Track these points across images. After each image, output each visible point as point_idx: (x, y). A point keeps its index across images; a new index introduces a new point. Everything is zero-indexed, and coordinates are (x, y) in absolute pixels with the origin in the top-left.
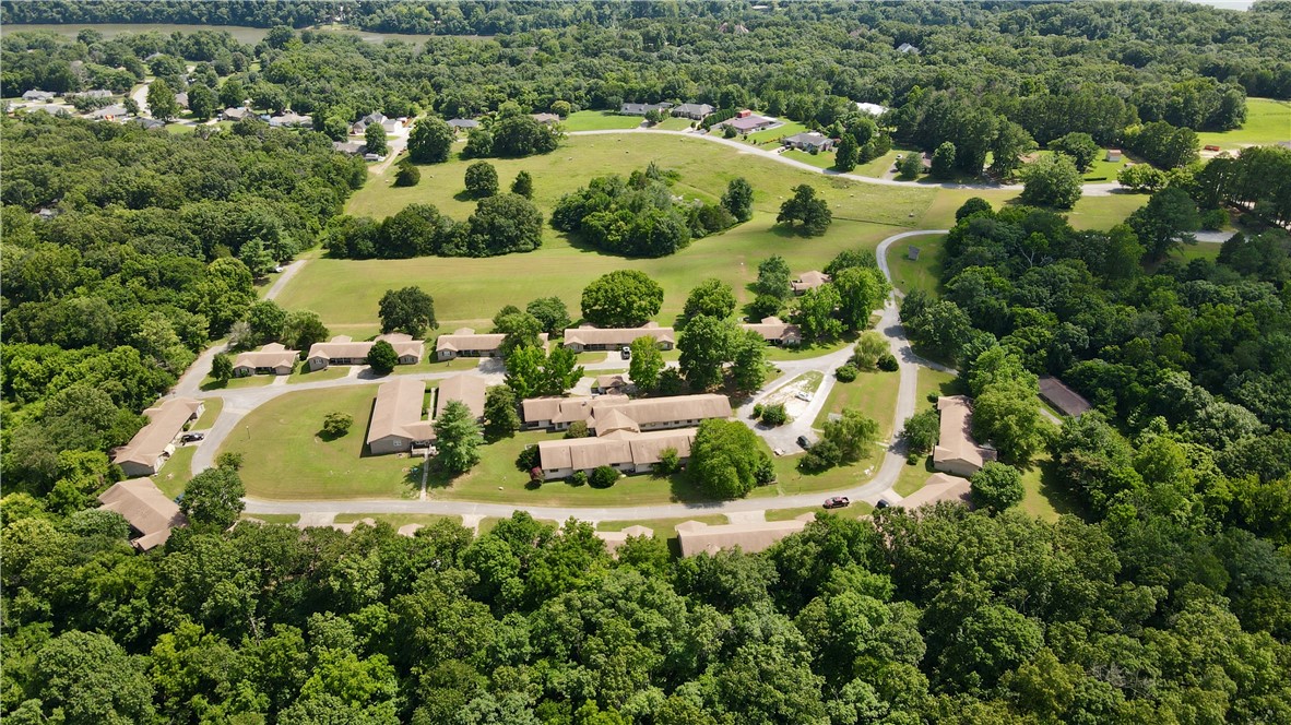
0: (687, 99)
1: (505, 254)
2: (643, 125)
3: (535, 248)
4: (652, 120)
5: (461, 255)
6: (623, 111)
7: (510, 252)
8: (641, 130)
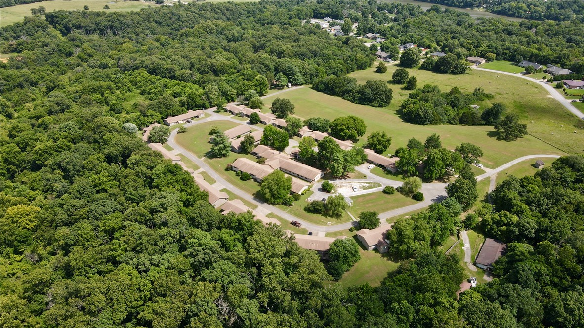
0: (566, 65)
1: (365, 105)
2: (521, 73)
3: (379, 106)
4: (528, 71)
5: (348, 100)
6: (520, 64)
7: (367, 105)
8: (519, 75)
